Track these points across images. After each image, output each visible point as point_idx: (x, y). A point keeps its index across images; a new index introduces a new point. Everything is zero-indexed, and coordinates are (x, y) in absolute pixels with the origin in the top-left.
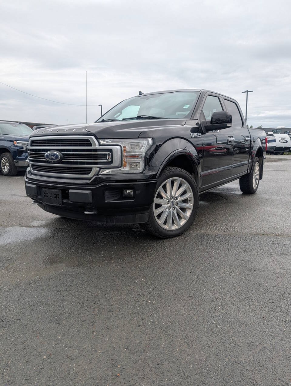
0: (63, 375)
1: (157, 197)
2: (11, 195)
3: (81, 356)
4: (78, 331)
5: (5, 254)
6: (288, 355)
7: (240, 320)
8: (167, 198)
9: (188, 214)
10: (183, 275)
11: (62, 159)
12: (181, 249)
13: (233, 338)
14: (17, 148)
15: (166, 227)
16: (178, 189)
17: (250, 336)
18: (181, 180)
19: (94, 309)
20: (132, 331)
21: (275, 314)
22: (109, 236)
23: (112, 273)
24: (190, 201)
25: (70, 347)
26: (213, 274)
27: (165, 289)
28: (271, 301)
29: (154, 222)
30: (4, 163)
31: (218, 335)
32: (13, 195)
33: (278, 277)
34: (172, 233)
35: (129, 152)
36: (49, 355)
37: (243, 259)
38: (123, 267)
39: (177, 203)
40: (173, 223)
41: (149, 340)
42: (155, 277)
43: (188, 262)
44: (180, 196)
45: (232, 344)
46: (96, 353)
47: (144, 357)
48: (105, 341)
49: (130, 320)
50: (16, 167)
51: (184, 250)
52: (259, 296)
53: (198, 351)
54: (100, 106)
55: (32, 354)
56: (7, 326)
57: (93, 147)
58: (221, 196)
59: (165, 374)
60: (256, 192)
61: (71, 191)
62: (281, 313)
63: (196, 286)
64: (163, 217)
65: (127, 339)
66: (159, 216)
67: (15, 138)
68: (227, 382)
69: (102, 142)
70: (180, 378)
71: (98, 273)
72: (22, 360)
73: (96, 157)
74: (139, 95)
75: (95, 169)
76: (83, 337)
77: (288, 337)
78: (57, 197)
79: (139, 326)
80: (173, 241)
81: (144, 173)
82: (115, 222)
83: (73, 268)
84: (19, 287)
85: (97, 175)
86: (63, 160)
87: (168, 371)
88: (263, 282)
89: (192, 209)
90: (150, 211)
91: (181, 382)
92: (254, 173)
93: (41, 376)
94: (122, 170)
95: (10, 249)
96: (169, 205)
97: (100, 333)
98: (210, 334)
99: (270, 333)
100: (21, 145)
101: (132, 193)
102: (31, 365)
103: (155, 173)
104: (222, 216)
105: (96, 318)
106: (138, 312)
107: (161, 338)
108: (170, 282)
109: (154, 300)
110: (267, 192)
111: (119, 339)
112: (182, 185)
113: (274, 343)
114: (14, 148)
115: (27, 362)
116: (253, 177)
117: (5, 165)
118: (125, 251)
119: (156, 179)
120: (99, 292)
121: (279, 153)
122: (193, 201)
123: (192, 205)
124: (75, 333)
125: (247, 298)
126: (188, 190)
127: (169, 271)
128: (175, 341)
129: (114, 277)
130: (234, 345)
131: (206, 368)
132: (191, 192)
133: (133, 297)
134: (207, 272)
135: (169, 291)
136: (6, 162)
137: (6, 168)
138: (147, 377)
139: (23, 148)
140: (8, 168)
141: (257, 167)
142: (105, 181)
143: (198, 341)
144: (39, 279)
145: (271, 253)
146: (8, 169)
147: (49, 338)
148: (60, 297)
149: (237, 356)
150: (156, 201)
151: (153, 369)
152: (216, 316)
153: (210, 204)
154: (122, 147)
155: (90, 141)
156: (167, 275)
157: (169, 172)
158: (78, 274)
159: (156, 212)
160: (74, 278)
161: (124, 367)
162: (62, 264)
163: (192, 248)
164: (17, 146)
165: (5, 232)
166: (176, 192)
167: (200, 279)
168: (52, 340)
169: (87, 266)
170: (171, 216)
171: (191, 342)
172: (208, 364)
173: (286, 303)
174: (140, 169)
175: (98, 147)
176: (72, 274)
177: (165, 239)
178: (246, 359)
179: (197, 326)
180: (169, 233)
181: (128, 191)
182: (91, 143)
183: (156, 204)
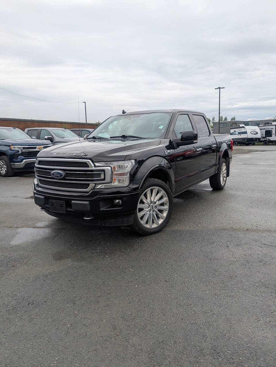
0: (82, 336)
1: (140, 203)
2: (13, 197)
3: (93, 324)
4: (88, 308)
5: (22, 252)
6: (228, 318)
7: (200, 296)
8: (147, 203)
9: (165, 214)
10: (161, 265)
11: (65, 176)
12: (160, 244)
13: (193, 308)
14: (13, 152)
15: (148, 226)
16: (157, 195)
17: (205, 307)
18: (158, 189)
19: (97, 292)
20: (125, 307)
21: (224, 291)
22: (102, 234)
23: (108, 265)
24: (166, 204)
25: (84, 318)
26: (183, 263)
27: (147, 276)
28: (222, 282)
29: (138, 223)
30: (2, 165)
31: (183, 307)
32: (15, 197)
33: (230, 264)
34: (152, 230)
35: (117, 171)
36: (71, 324)
37: (206, 250)
38: (115, 260)
39: (156, 206)
40: (153, 222)
41: (137, 312)
42: (140, 268)
43: (165, 254)
44: (158, 201)
45: (193, 312)
46: (102, 322)
47: (134, 323)
48: (107, 314)
49: (124, 299)
50: (13, 169)
51: (162, 245)
52: (214, 279)
53: (170, 317)
54: (84, 103)
55: (60, 324)
56: (38, 306)
57: (90, 168)
58: (194, 194)
59: (148, 333)
60: (224, 188)
61: (73, 202)
62: (228, 291)
63: (170, 273)
64: (145, 219)
65: (123, 312)
66: (142, 218)
67: (12, 143)
68: (187, 335)
69: (97, 164)
70: (158, 334)
71: (97, 266)
72: (54, 328)
73: (92, 176)
74: (123, 113)
75: (92, 185)
76: (92, 312)
77: (230, 306)
78: (62, 206)
79: (130, 303)
80: (153, 237)
81: (129, 186)
82: (107, 224)
83: (77, 262)
84: (39, 278)
85: (94, 189)
86: (66, 178)
87: (150, 330)
88: (219, 269)
89: (168, 210)
90: (135, 215)
91: (159, 336)
92: (221, 172)
93: (68, 337)
94: (113, 184)
95: (25, 248)
96: (149, 208)
97: (104, 309)
98: (178, 307)
99: (218, 304)
100: (17, 149)
101: (121, 202)
102: (60, 331)
103: (137, 186)
104: (193, 213)
105: (100, 299)
106: (128, 294)
107: (145, 311)
108: (151, 270)
109: (140, 284)
110: (233, 188)
111: (116, 312)
112: (159, 192)
113: (220, 310)
114: (11, 151)
115: (57, 329)
116: (221, 176)
117: (3, 167)
118: (116, 247)
119: (139, 191)
120: (99, 280)
121: (251, 144)
122: (168, 204)
123: (167, 207)
124: (86, 309)
125: (206, 281)
126: (164, 196)
127: (151, 263)
128: (155, 312)
129: (110, 269)
130: (194, 313)
131: (174, 327)
132: (166, 197)
133: (125, 283)
134: (179, 262)
135: (151, 278)
136: (3, 165)
137: (3, 169)
138: (137, 335)
139: (18, 151)
140: (6, 169)
141: (224, 167)
142: (99, 194)
143: (170, 311)
144: (53, 272)
145: (228, 245)
146: (5, 171)
147: (69, 313)
148: (72, 285)
149: (195, 320)
150: (139, 206)
151: (141, 330)
152: (183, 294)
153: (184, 201)
154: (113, 168)
155: (87, 164)
156: (149, 265)
157: (148, 183)
158: (82, 266)
159: (140, 215)
160: (79, 270)
161: (122, 329)
162: (68, 259)
163: (168, 242)
164: (13, 150)
165: (17, 233)
166: (155, 198)
167: (173, 268)
168: (71, 314)
169: (88, 261)
170: (152, 217)
171: (165, 312)
172: (176, 325)
173: (233, 283)
174: (126, 183)
175: (94, 168)
176: (77, 267)
177: (147, 236)
178: (200, 321)
179: (170, 301)
180: (150, 230)
181: (117, 201)
182: (88, 165)
183: (139, 209)
